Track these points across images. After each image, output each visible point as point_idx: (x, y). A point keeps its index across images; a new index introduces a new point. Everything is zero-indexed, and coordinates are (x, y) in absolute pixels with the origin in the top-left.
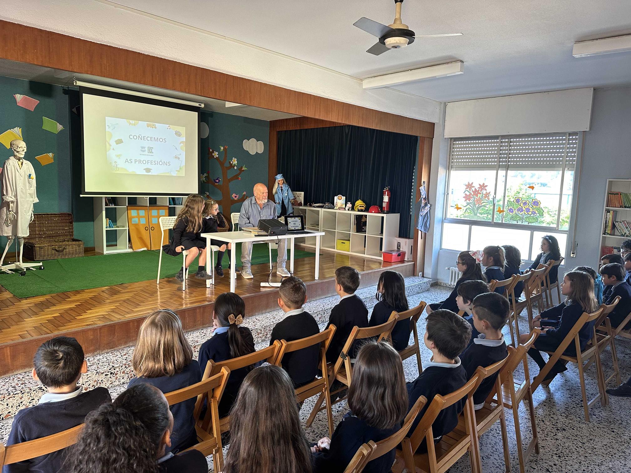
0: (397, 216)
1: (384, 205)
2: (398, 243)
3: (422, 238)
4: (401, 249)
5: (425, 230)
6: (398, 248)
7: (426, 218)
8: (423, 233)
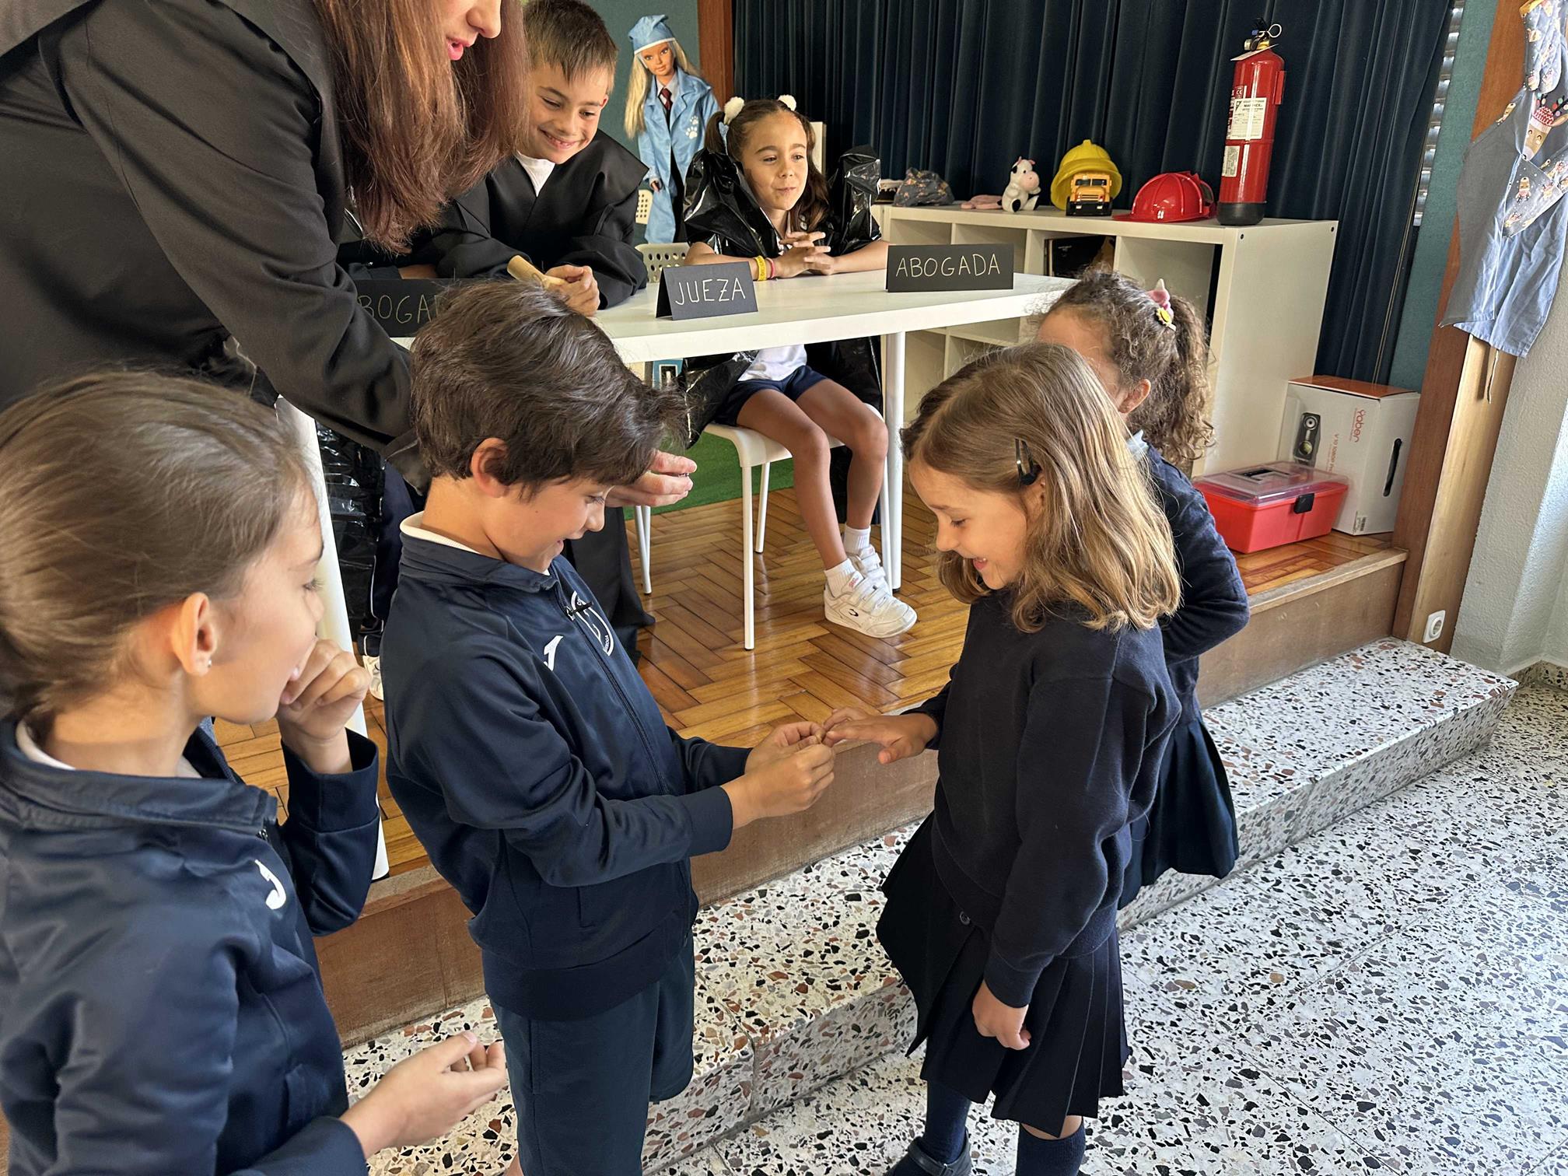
0: (1321, 234)
1: (1233, 164)
2: (1307, 415)
3: (1480, 395)
4: (1322, 460)
5: (1515, 336)
6: (1300, 449)
7: (1537, 249)
8: (1495, 359)
